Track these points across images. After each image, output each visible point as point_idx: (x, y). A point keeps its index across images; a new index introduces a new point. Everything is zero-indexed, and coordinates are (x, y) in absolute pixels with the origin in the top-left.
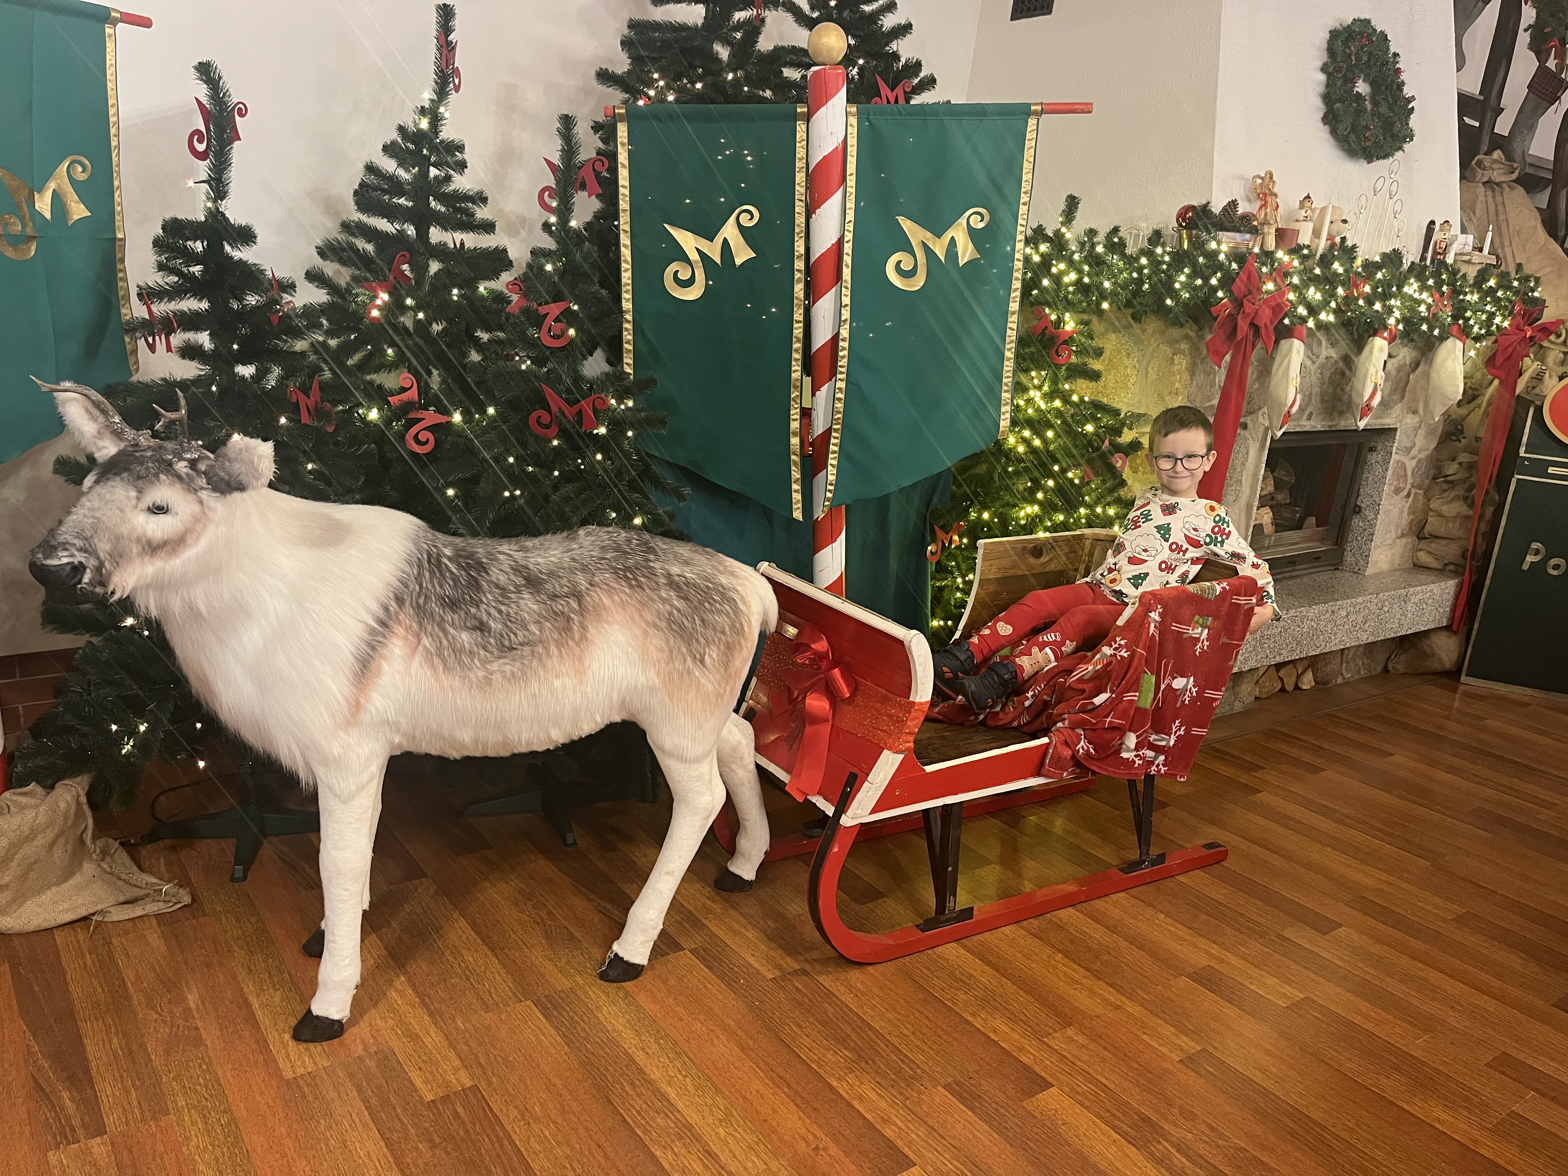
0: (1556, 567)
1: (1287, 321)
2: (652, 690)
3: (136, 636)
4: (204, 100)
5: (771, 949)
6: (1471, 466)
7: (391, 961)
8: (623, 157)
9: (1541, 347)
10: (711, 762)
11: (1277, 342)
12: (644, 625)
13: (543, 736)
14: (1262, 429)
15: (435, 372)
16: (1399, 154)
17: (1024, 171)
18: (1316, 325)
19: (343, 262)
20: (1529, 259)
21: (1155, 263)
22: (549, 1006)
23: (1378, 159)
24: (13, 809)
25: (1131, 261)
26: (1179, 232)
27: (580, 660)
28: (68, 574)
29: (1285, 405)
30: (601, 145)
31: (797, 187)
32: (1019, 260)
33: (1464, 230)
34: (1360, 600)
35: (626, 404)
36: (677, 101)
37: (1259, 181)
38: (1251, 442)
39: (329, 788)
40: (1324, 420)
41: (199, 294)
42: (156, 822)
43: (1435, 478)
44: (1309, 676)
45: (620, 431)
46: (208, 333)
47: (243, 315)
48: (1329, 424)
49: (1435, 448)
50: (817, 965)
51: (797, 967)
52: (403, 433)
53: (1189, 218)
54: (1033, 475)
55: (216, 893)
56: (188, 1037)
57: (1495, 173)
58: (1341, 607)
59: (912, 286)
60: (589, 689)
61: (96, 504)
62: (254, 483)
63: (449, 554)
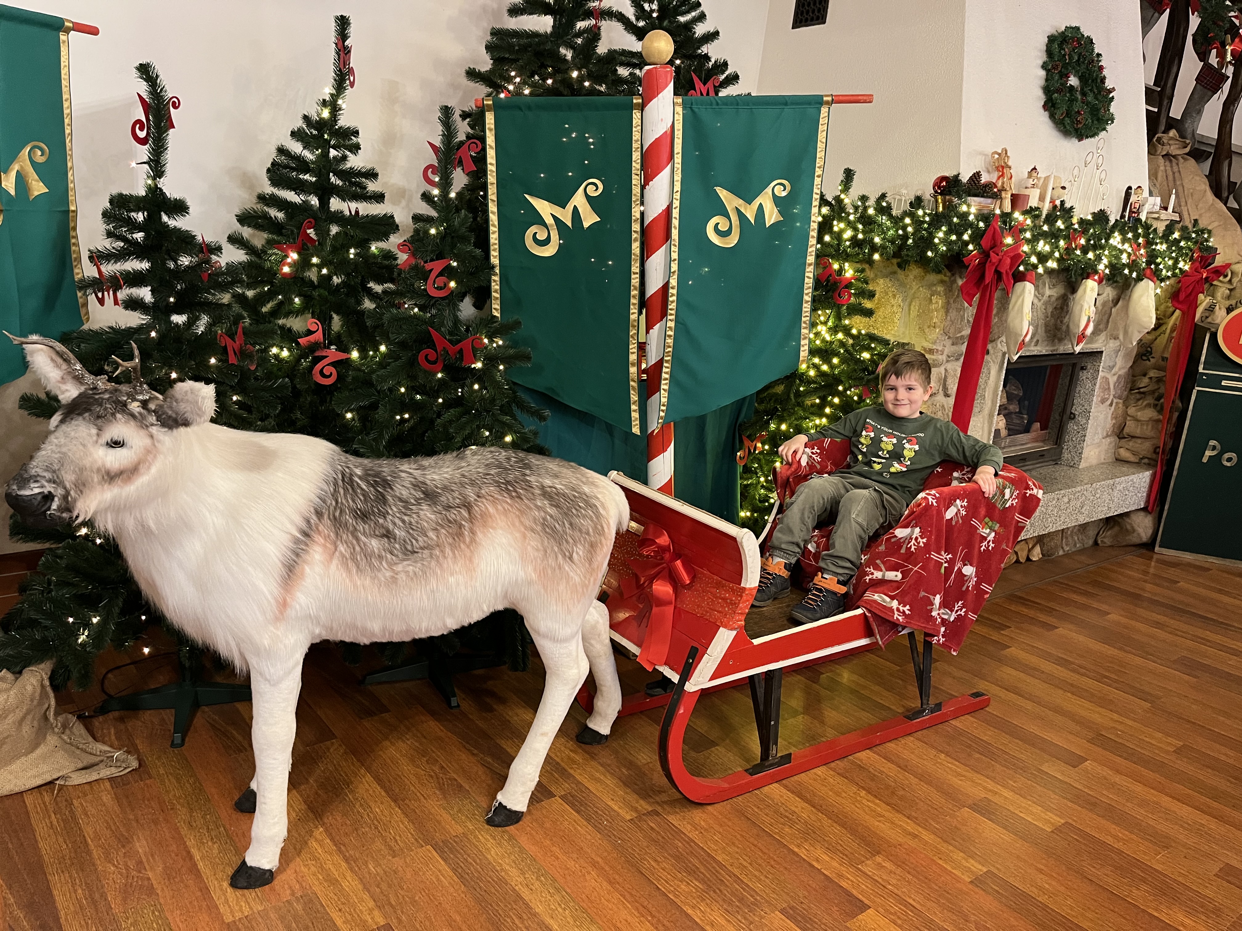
0: (1229, 460)
1: (1021, 268)
2: (530, 583)
3: (90, 544)
4: (145, 96)
5: (627, 793)
6: (1159, 380)
7: (311, 815)
8: (490, 140)
9: (1212, 285)
10: (578, 641)
11: (1014, 284)
12: (523, 529)
13: (440, 624)
14: (1000, 354)
15: (336, 318)
16: (1103, 134)
17: (818, 150)
18: (1045, 271)
19: (258, 227)
20: (1200, 215)
21: (918, 223)
22: (446, 850)
23: (1087, 137)
25: (897, 221)
26: (935, 197)
27: (471, 560)
28: (40, 502)
29: (1021, 335)
30: (470, 130)
31: (634, 164)
33: (1151, 194)
34: (1079, 489)
35: (497, 343)
36: (531, 94)
37: (997, 156)
38: (992, 364)
39: (260, 674)
40: (1047, 345)
41: (140, 256)
42: (106, 697)
43: (1131, 390)
44: (1037, 550)
45: (493, 365)
46: (149, 288)
47: (179, 273)
48: (1052, 348)
49: (1131, 367)
50: (665, 806)
51: (650, 809)
52: (311, 369)
53: (943, 186)
54: (821, 394)
55: (159, 758)
56: (141, 887)
57: (1172, 148)
58: (1064, 495)
59: (727, 243)
60: (478, 584)
61: (63, 441)
62: (198, 419)
63: (359, 473)
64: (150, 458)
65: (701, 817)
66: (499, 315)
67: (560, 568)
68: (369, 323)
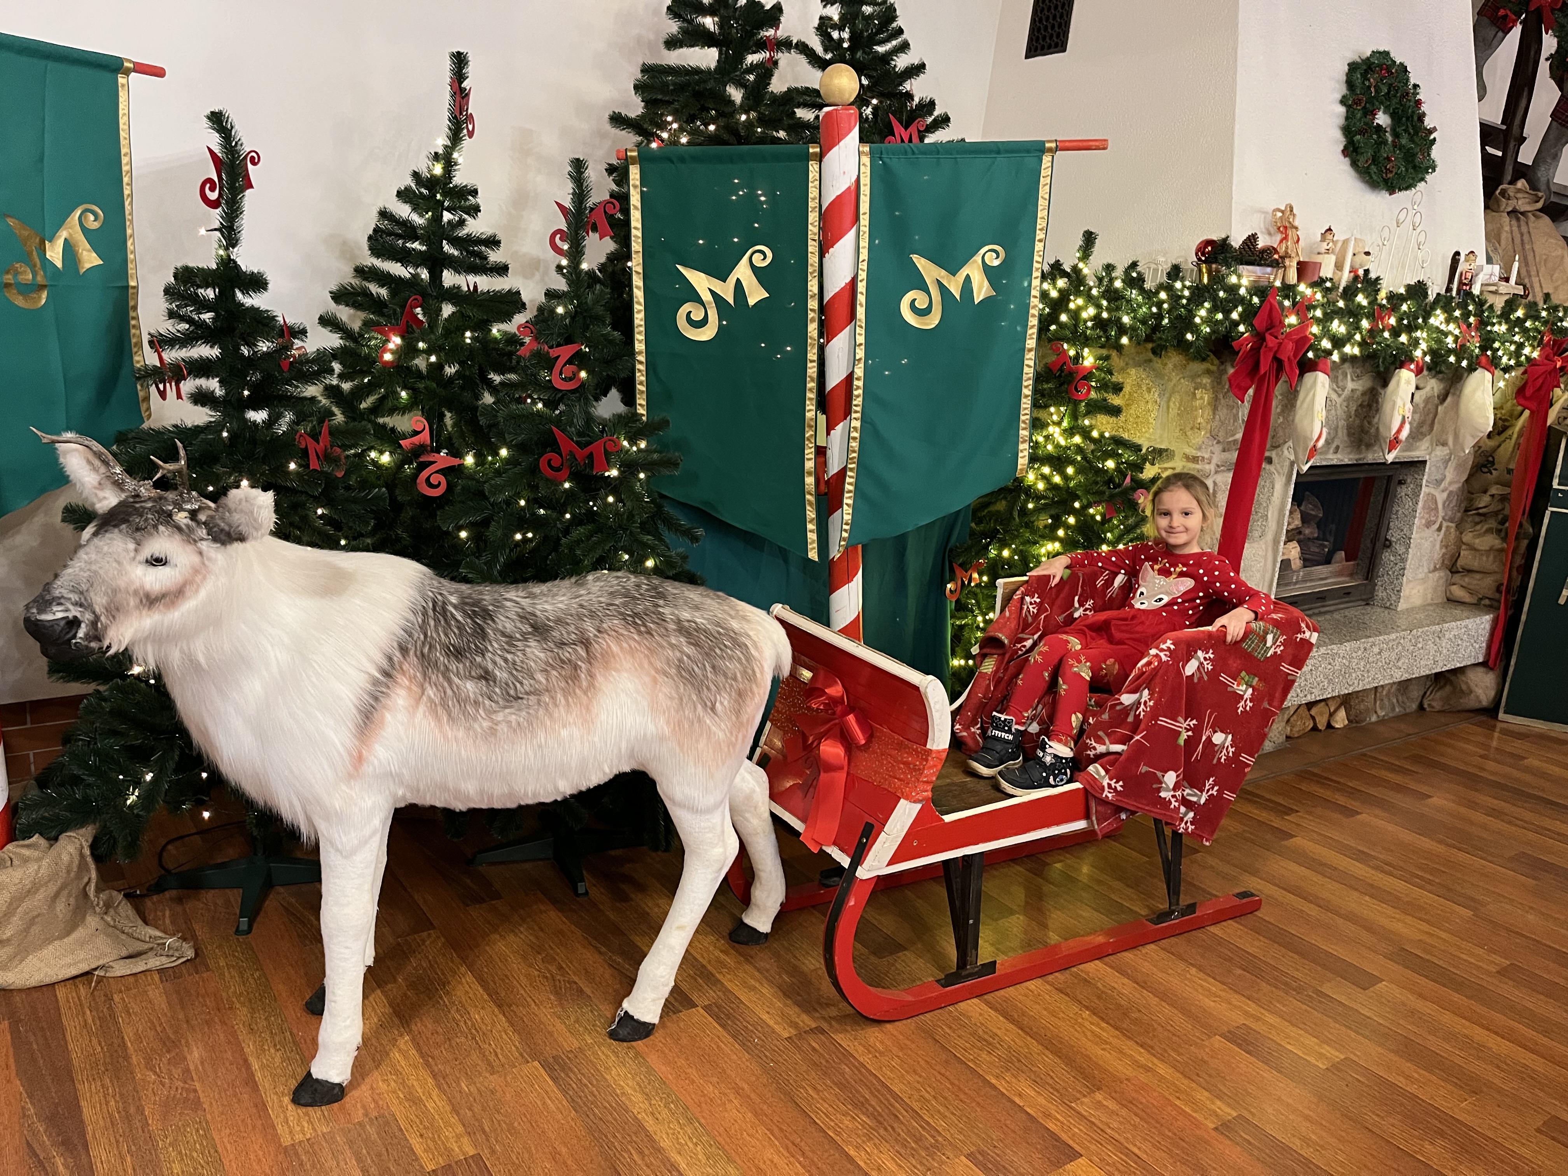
1: (1310, 355)
2: (662, 739)
3: (143, 685)
4: (216, 150)
5: (786, 1004)
6: (1503, 498)
7: (396, 1020)
8: (635, 199)
10: (723, 812)
11: (1301, 375)
12: (653, 672)
13: (550, 787)
14: (1287, 463)
15: (448, 415)
16: (1421, 186)
17: (1040, 208)
18: (1343, 359)
19: (357, 306)
20: (1556, 288)
21: (1175, 297)
22: (557, 1067)
23: (1400, 190)
24: (16, 862)
25: (1149, 295)
26: (1198, 266)
27: (588, 709)
28: (63, 629)
29: (1311, 439)
30: (614, 187)
31: (810, 227)
32: (1035, 297)
33: (1490, 261)
34: (1393, 636)
35: (638, 446)
36: (689, 143)
37: (1279, 214)
38: (1276, 476)
40: (1350, 453)
41: (209, 341)
42: (163, 872)
43: (1466, 511)
44: (1342, 714)
45: (632, 473)
46: (218, 379)
47: (254, 362)
48: (1357, 457)
49: (1467, 481)
50: (833, 1023)
51: (814, 1025)
52: (415, 476)
53: (1208, 252)
54: (1053, 512)
55: (220, 947)
56: (186, 1100)
57: (1520, 202)
58: (1374, 644)
59: (927, 324)
60: (596, 739)
61: (93, 557)
62: (255, 534)
63: (454, 601)
64: (198, 579)
65: (876, 1038)
67: (699, 721)
68: (483, 421)
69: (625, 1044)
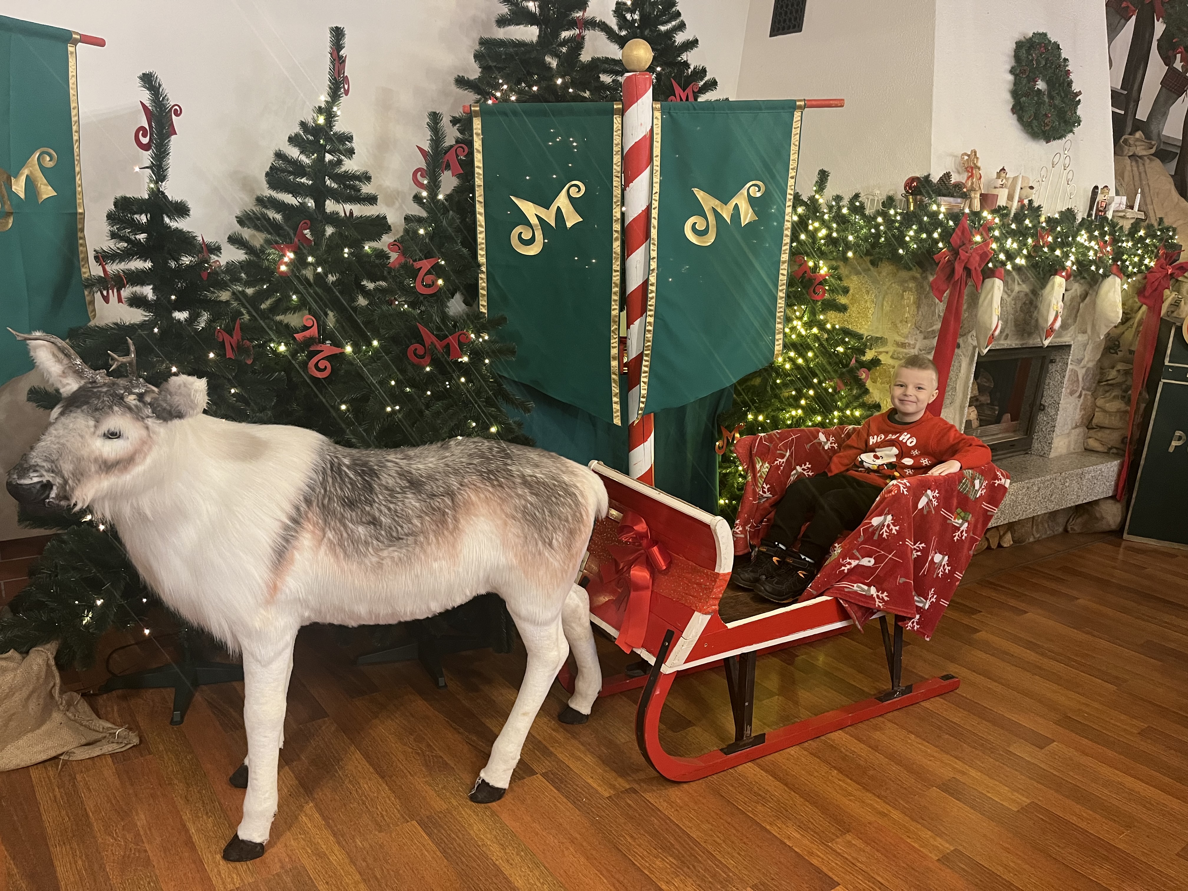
1: (990, 265)
2: (511, 568)
3: (94, 530)
4: (147, 103)
5: (606, 771)
6: (1127, 373)
7: (301, 790)
8: (478, 144)
9: (1177, 281)
10: (558, 625)
11: (983, 281)
12: (504, 516)
13: (424, 607)
14: (971, 348)
15: (331, 314)
16: (1070, 136)
17: (792, 152)
18: (1012, 268)
19: (257, 228)
20: (1166, 214)
21: (889, 221)
22: (431, 826)
23: (1054, 139)
25: (870, 220)
26: (906, 197)
27: (454, 546)
28: (39, 491)
29: (991, 329)
30: (459, 135)
31: (615, 167)
33: (1117, 193)
34: (1048, 477)
35: (483, 337)
36: (517, 100)
37: (966, 158)
38: (963, 358)
40: (1017, 339)
41: (144, 257)
42: (110, 675)
43: (1099, 382)
44: (1009, 537)
45: (479, 359)
46: (151, 287)
47: (181, 272)
48: (1021, 342)
49: (1099, 360)
50: (642, 784)
51: (628, 787)
52: (306, 362)
53: (914, 187)
54: (797, 386)
55: (159, 734)
56: (138, 859)
57: (1138, 148)
58: (1034, 484)
59: (705, 242)
60: (461, 570)
61: (61, 432)
62: (191, 412)
63: (347, 463)
64: (145, 449)
65: (677, 795)
66: (486, 311)
67: (540, 554)
69: (483, 805)
